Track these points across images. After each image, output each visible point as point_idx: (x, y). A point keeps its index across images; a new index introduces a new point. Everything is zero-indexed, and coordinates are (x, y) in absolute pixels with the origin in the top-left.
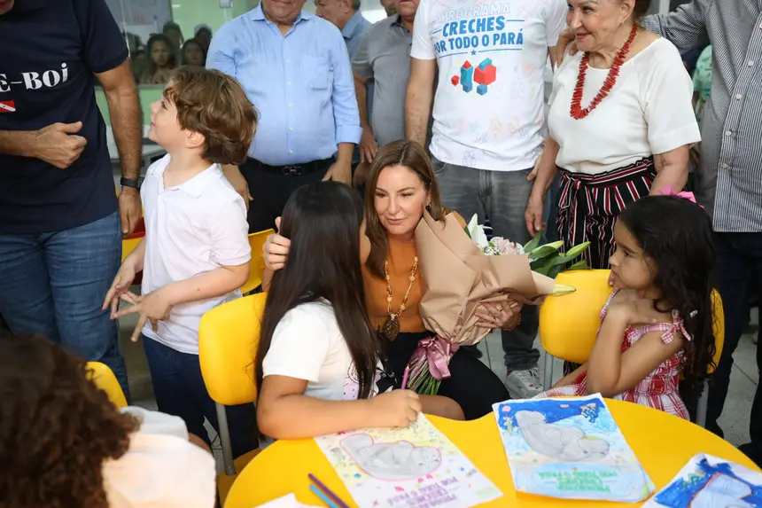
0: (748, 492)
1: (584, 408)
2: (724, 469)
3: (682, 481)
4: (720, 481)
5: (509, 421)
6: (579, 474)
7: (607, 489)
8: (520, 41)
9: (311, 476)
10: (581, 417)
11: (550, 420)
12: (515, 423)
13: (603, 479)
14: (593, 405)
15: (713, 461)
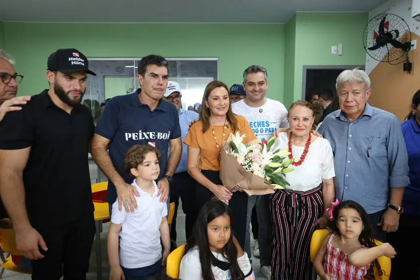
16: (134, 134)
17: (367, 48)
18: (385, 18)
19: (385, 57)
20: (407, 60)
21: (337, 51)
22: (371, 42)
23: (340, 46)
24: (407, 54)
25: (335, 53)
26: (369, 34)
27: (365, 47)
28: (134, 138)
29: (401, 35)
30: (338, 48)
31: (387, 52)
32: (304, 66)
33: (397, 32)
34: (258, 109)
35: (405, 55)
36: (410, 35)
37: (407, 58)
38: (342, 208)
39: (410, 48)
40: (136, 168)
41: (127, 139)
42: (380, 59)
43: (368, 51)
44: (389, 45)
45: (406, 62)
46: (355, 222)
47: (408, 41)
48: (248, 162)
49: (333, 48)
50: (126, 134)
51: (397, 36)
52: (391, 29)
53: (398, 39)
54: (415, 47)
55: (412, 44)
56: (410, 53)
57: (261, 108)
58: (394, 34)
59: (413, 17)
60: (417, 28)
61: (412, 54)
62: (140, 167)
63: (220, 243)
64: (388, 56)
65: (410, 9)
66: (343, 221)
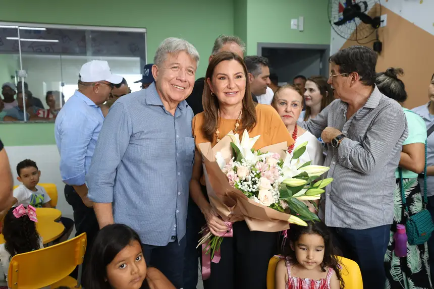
17: (332, 23)
19: (353, 34)
20: (377, 39)
21: (298, 26)
22: (337, 16)
23: (301, 19)
24: (377, 31)
25: (296, 28)
26: (333, 4)
27: (330, 22)
29: (370, 7)
30: (298, 22)
31: (355, 28)
32: (259, 44)
33: (365, 3)
35: (375, 32)
37: (377, 37)
38: (304, 233)
39: (379, 25)
42: (347, 36)
43: (334, 26)
44: (357, 20)
45: (376, 41)
46: (318, 250)
47: (378, 15)
48: (253, 176)
49: (293, 22)
51: (366, 9)
52: (359, 0)
53: (366, 13)
54: (385, 23)
55: (382, 20)
56: (380, 29)
58: (363, 6)
60: (387, 1)
61: (382, 31)
63: (136, 283)
64: (357, 33)
66: (304, 249)
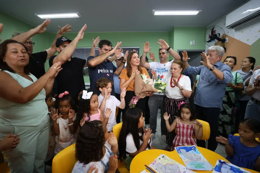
0: (230, 168)
1: (192, 148)
2: (224, 163)
3: (217, 165)
4: (224, 165)
5: (179, 152)
6: (198, 164)
7: (204, 168)
8: (167, 71)
9: (145, 165)
10: (192, 151)
11: (187, 151)
12: (181, 152)
13: (203, 165)
14: (194, 148)
15: (222, 161)
16: (102, 70)
17: (206, 41)
18: (213, 28)
21: (193, 44)
22: (208, 39)
23: (194, 41)
25: (192, 44)
26: (207, 35)
27: (205, 41)
28: (102, 72)
29: (221, 35)
31: (215, 43)
32: (178, 50)
33: (219, 34)
34: (164, 64)
35: (223, 44)
36: (225, 35)
37: (224, 46)
39: (225, 41)
40: (102, 88)
41: (99, 73)
43: (206, 43)
44: (216, 40)
46: (187, 114)
47: (224, 38)
50: (99, 70)
51: (219, 36)
52: (216, 33)
53: (220, 37)
54: (227, 41)
55: (226, 39)
57: (165, 64)
59: (226, 27)
60: (228, 32)
61: (226, 44)
62: (104, 88)
65: (225, 24)
66: (182, 113)
